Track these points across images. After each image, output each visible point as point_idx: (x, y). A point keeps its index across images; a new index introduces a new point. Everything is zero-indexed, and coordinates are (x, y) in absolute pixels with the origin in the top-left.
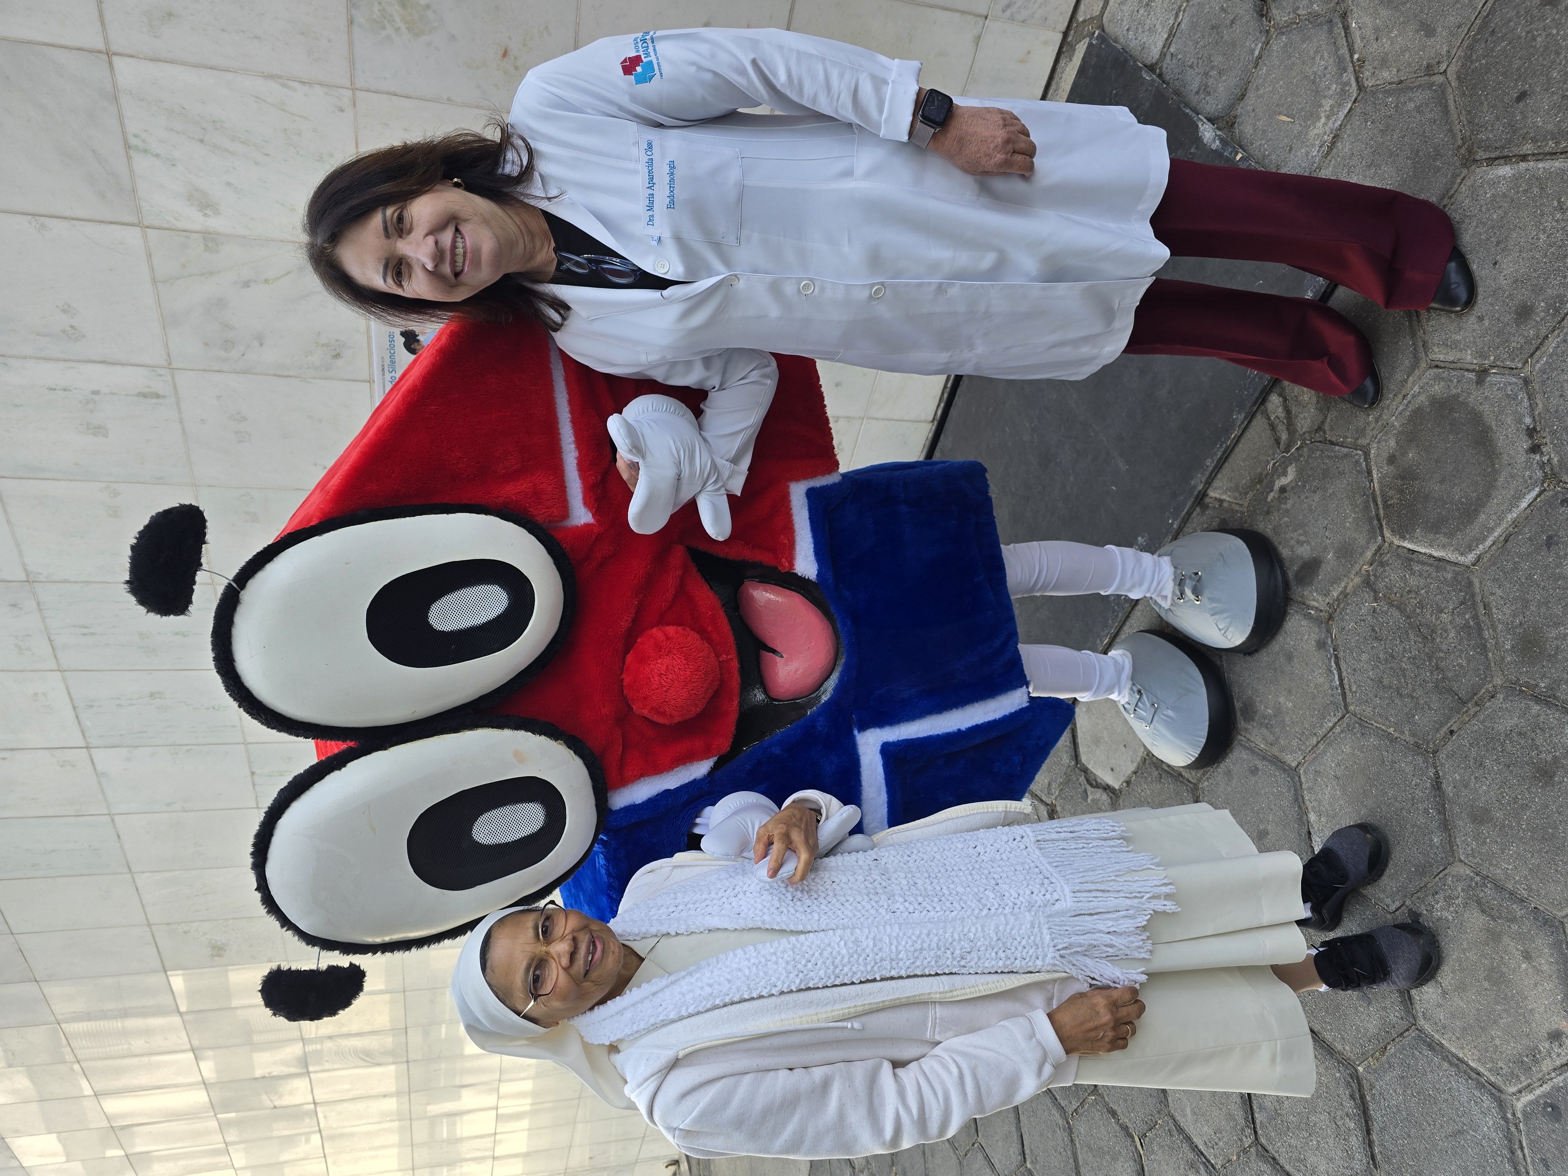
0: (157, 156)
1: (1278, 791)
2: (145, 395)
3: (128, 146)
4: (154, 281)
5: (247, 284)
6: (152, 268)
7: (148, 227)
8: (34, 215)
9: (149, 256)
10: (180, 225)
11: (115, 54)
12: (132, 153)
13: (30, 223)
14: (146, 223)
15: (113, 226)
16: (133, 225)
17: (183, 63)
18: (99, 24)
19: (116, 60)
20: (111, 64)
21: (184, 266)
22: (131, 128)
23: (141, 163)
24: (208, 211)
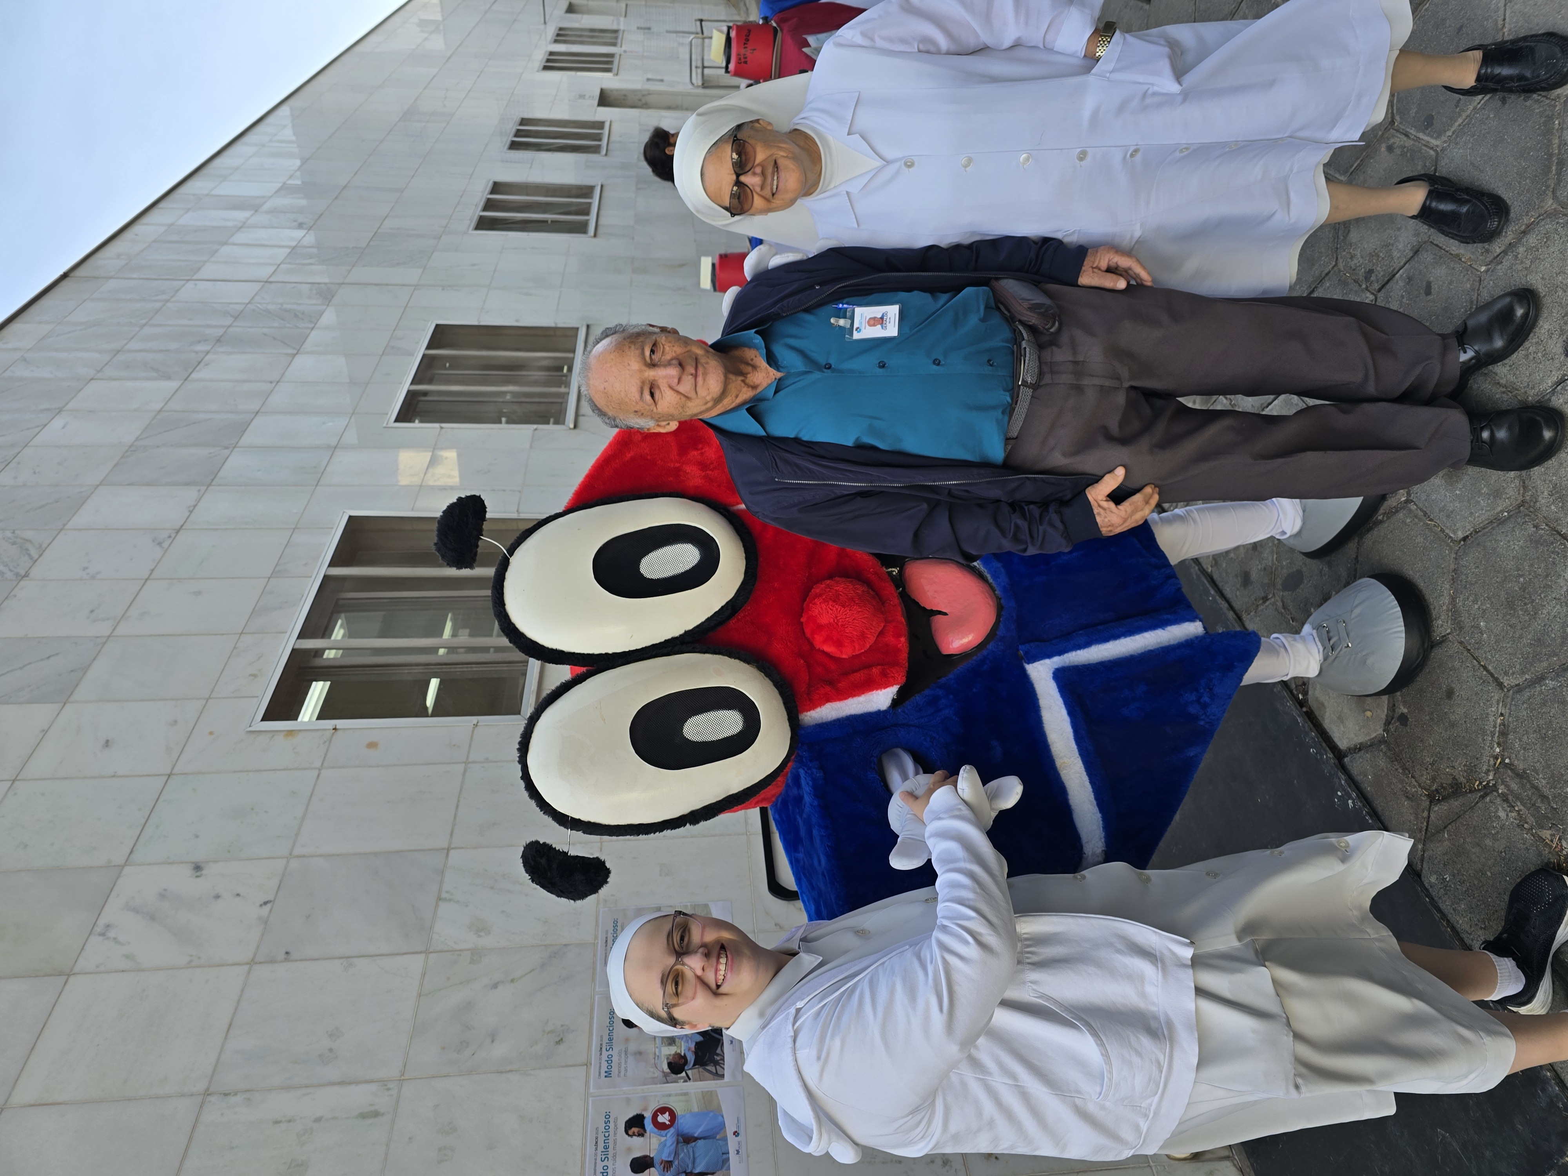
0: (458, 902)
3: (439, 899)
4: (420, 995)
5: (495, 986)
6: (421, 985)
7: (431, 952)
9: (424, 975)
10: (457, 948)
11: (451, 850)
12: (440, 904)
14: (431, 950)
15: (406, 957)
16: (421, 952)
20: (446, 855)
21: (448, 979)
22: (445, 890)
23: (444, 907)
24: (482, 934)
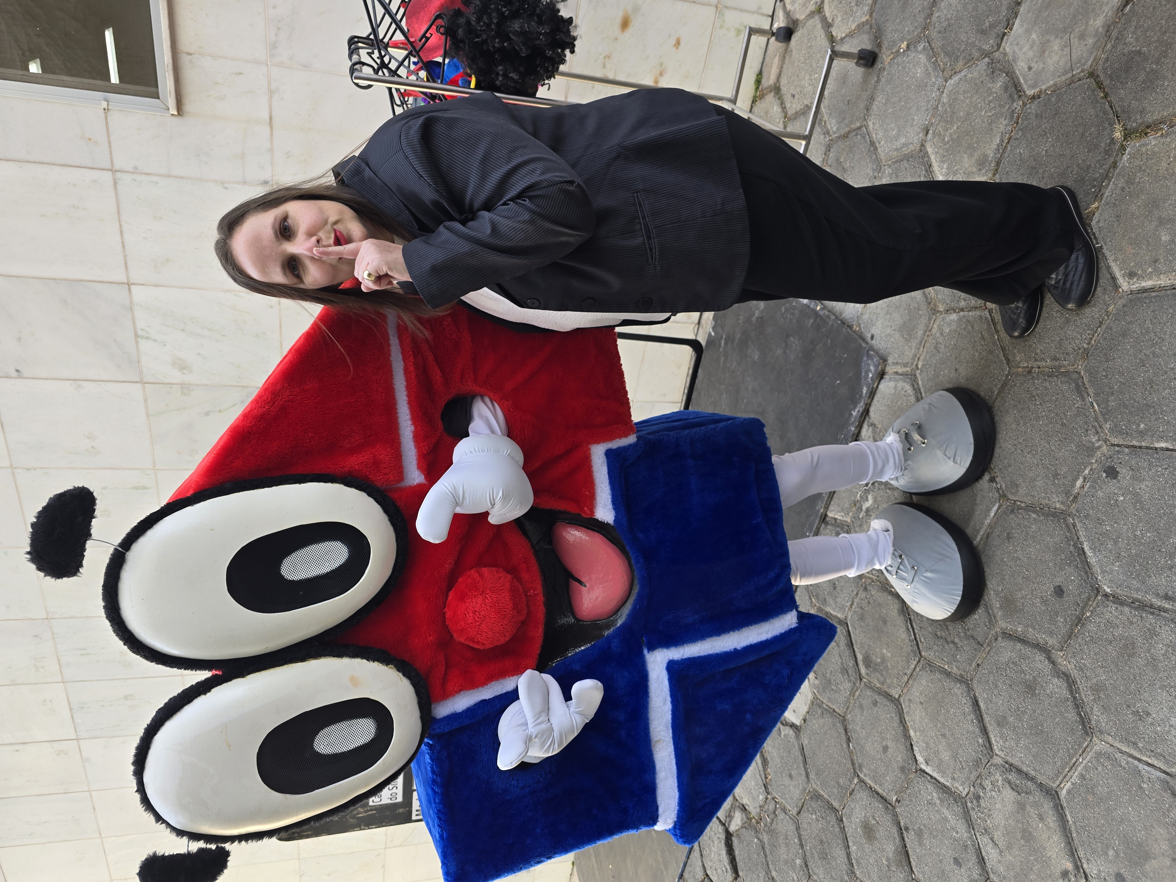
0: (155, 340)
1: (891, 717)
2: (137, 488)
3: (137, 336)
4: (148, 415)
5: (207, 414)
6: (147, 408)
7: (146, 383)
8: (74, 380)
9: (146, 400)
10: (166, 381)
11: (133, 284)
12: (139, 340)
13: (72, 385)
14: (145, 381)
15: (124, 384)
16: (137, 382)
17: (174, 287)
18: (124, 268)
19: (133, 287)
20: (129, 290)
21: (167, 405)
22: (140, 325)
23: (144, 345)
24: (185, 371)
